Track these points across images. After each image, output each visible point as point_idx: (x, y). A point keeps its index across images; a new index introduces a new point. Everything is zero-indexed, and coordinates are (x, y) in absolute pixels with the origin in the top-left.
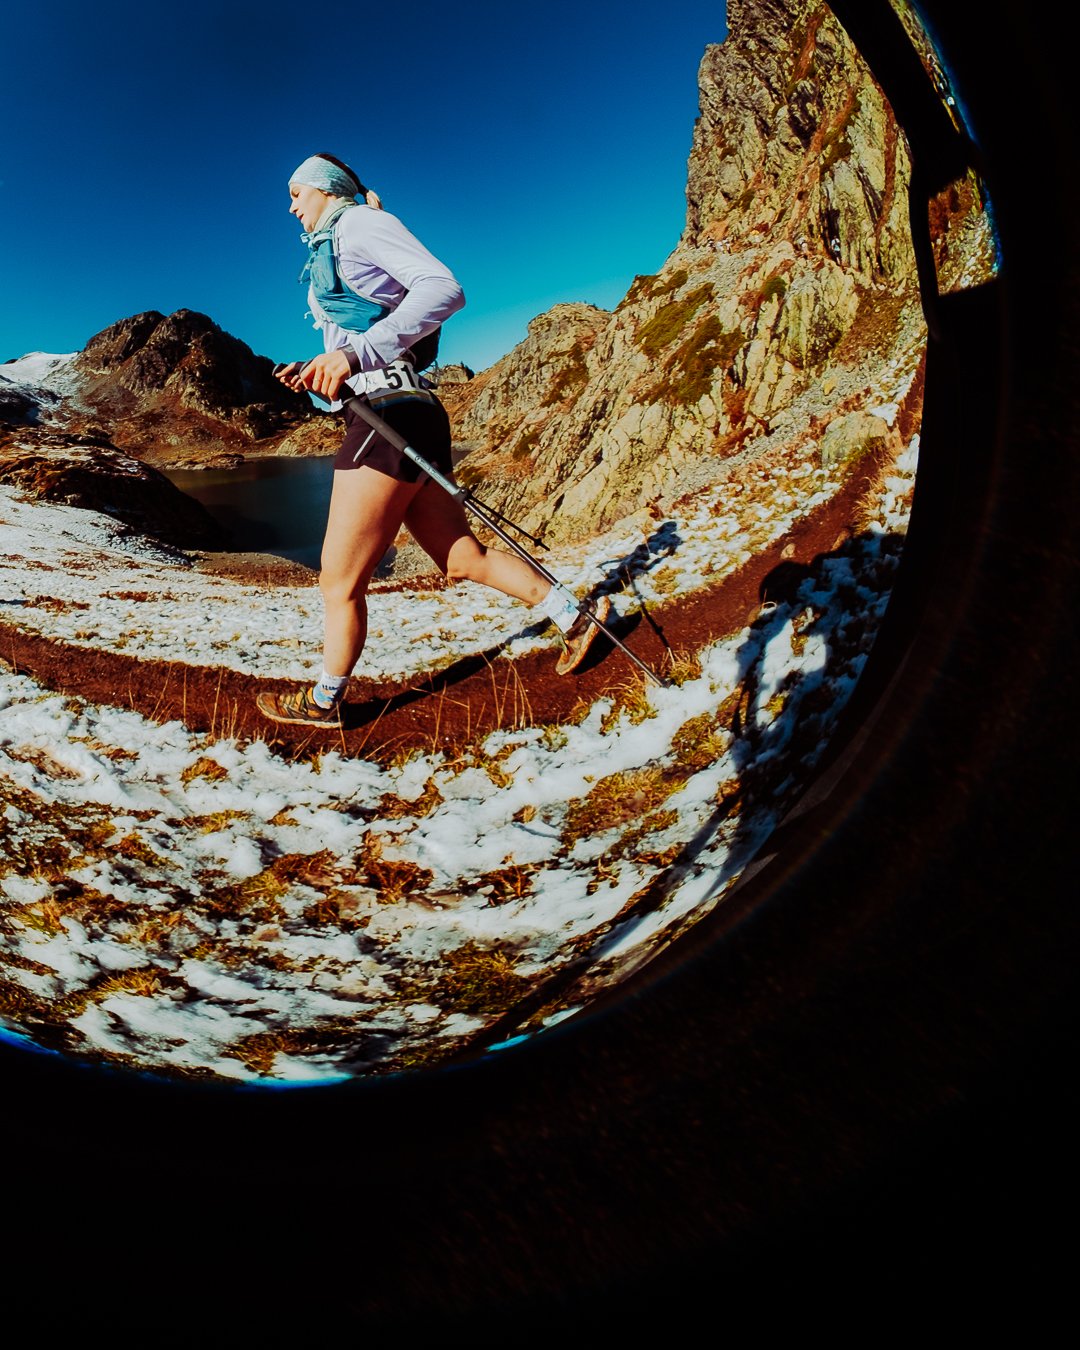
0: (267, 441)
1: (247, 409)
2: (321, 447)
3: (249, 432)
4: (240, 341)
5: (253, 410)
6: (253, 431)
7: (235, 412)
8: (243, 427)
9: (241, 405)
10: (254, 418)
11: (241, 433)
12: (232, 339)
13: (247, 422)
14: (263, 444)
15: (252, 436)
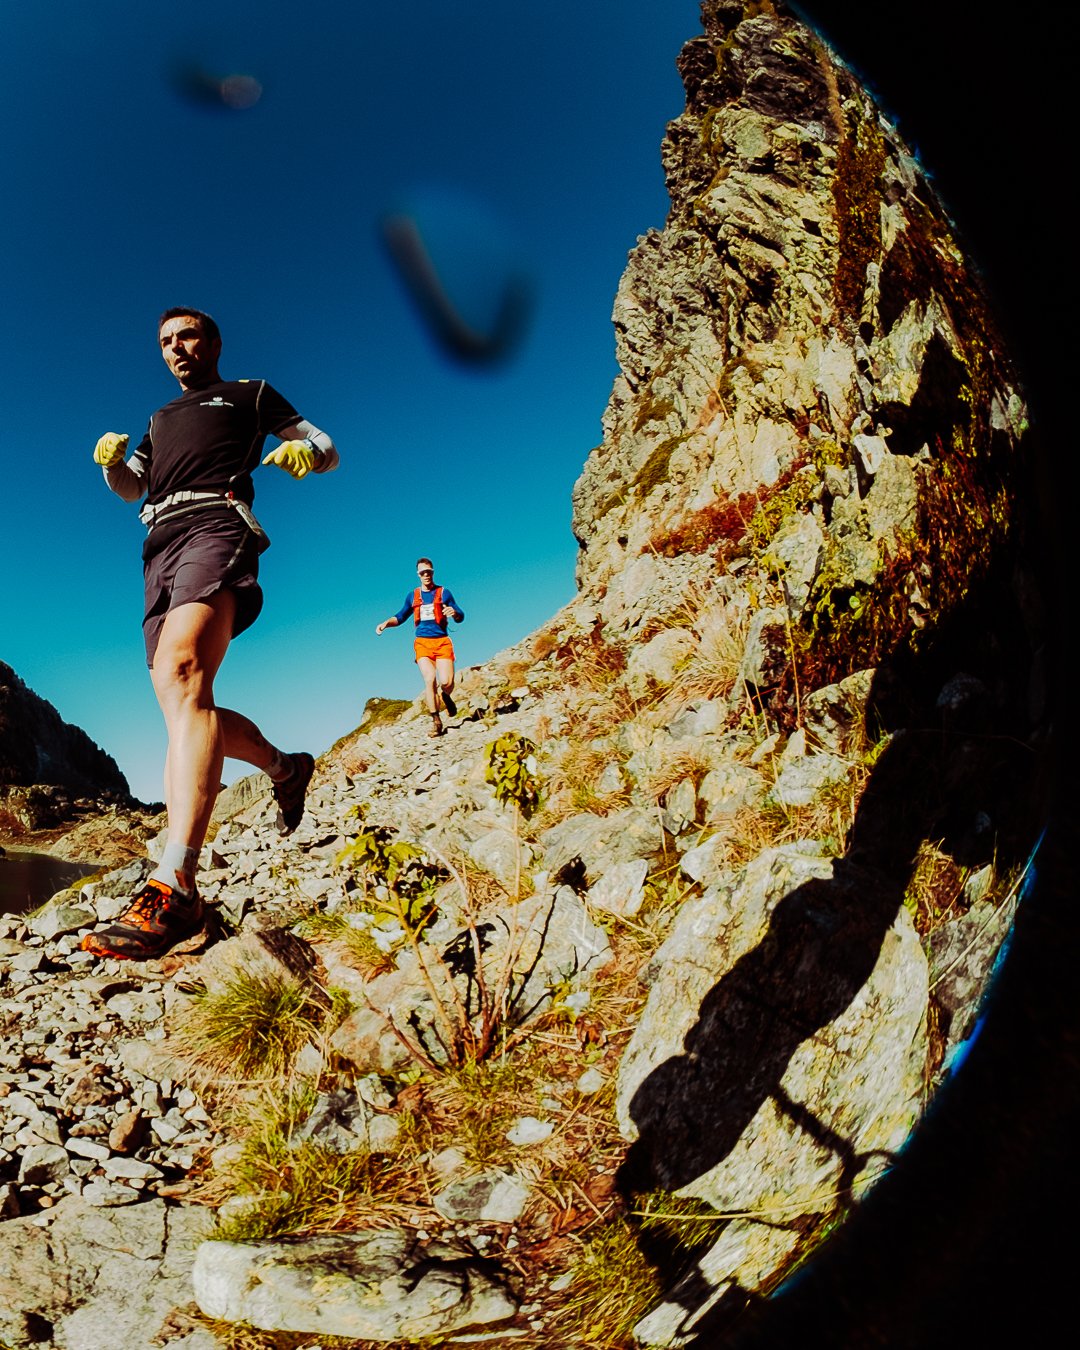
0: (46, 833)
1: (28, 791)
2: (98, 853)
3: (25, 819)
4: (47, 702)
5: (34, 793)
6: (31, 819)
7: (13, 791)
8: (19, 813)
9: (24, 782)
10: (37, 803)
11: (14, 818)
12: (38, 699)
13: (23, 807)
14: (40, 837)
15: (28, 825)
